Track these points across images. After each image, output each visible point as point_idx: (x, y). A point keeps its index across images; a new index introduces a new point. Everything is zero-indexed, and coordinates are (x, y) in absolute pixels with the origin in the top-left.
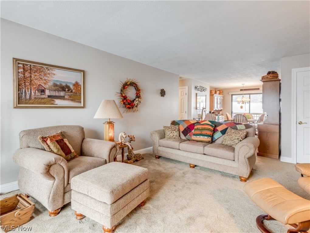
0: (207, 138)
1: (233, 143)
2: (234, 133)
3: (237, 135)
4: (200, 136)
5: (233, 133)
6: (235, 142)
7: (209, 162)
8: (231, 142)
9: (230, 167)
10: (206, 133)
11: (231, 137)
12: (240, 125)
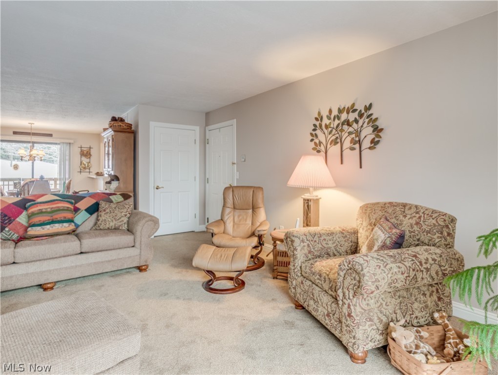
0: (69, 226)
1: (120, 224)
2: (117, 209)
3: (122, 210)
4: (52, 225)
5: (115, 208)
6: (123, 221)
7: (91, 263)
8: (116, 222)
9: (129, 257)
10: (65, 217)
11: (114, 214)
12: (114, 196)
